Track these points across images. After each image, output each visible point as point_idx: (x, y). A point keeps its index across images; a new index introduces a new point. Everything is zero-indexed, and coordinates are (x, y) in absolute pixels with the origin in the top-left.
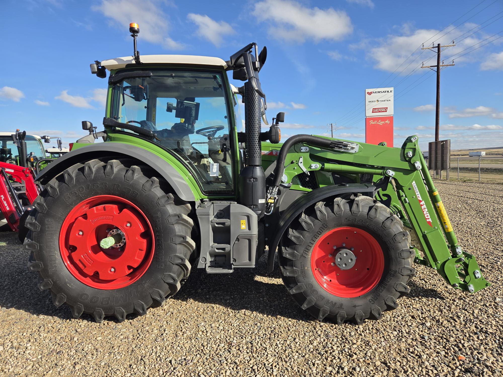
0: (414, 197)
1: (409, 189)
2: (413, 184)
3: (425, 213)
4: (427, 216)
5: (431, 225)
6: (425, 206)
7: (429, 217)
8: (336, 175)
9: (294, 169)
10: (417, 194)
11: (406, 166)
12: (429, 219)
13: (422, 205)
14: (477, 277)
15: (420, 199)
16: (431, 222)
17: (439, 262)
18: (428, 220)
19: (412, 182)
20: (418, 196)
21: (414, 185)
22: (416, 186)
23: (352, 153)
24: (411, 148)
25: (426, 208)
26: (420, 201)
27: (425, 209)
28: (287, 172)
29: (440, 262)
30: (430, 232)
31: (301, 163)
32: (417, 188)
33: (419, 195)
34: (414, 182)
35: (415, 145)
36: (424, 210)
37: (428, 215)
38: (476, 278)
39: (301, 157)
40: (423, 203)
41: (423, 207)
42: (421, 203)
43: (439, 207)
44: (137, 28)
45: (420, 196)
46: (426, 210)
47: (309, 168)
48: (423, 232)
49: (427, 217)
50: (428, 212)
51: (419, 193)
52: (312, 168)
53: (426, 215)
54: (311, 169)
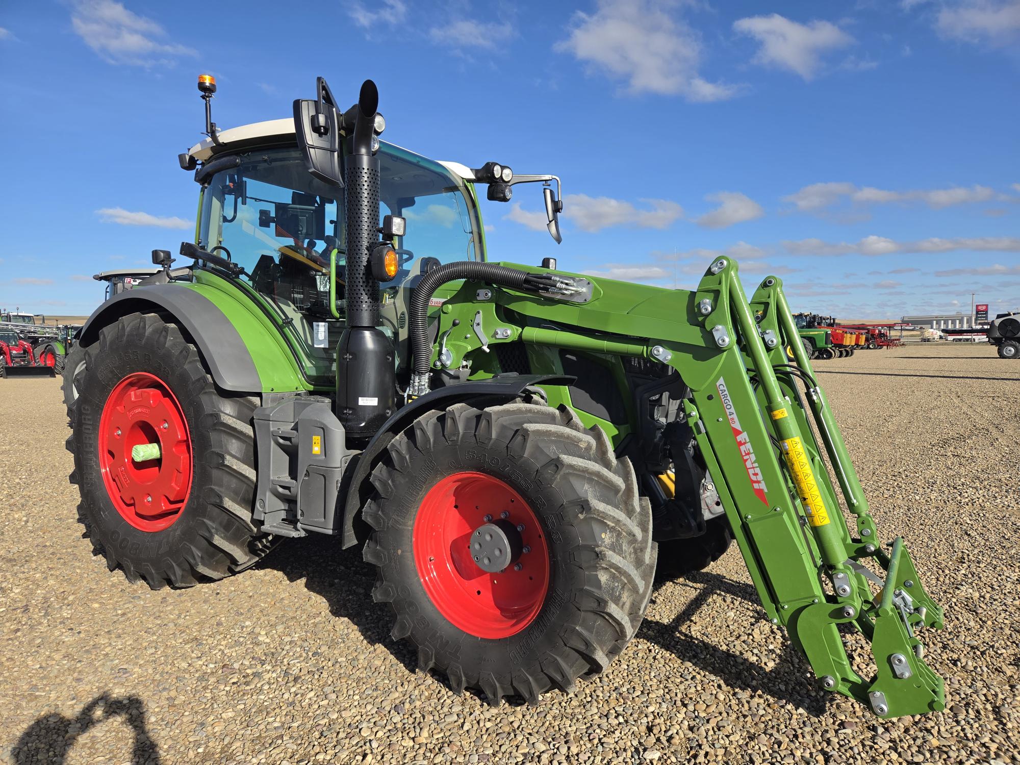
0: (721, 419)
1: (710, 398)
2: (718, 384)
3: (749, 464)
4: (756, 474)
5: (764, 500)
6: (749, 445)
7: (760, 477)
8: (568, 356)
9: (466, 338)
10: (728, 411)
11: (694, 337)
12: (758, 482)
13: (740, 444)
14: (898, 673)
15: (737, 426)
16: (766, 490)
17: (786, 607)
18: (756, 486)
19: (717, 378)
20: (732, 419)
21: (721, 387)
22: (726, 392)
23: (580, 304)
24: (708, 291)
25: (752, 451)
26: (737, 433)
27: (748, 454)
28: (452, 345)
29: (788, 608)
30: (759, 519)
31: (478, 324)
32: (729, 398)
33: (735, 416)
34: (721, 381)
35: (720, 283)
36: (745, 458)
37: (758, 470)
38: (895, 676)
39: (478, 313)
40: (743, 437)
41: (742, 448)
42: (739, 438)
43: (787, 454)
44: (210, 84)
45: (736, 419)
46: (753, 457)
47: (492, 337)
48: (743, 516)
49: (754, 478)
50: (756, 465)
51: (733, 410)
52: (497, 337)
53: (751, 472)
54: (496, 339)
